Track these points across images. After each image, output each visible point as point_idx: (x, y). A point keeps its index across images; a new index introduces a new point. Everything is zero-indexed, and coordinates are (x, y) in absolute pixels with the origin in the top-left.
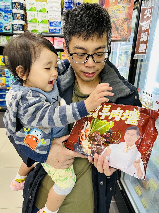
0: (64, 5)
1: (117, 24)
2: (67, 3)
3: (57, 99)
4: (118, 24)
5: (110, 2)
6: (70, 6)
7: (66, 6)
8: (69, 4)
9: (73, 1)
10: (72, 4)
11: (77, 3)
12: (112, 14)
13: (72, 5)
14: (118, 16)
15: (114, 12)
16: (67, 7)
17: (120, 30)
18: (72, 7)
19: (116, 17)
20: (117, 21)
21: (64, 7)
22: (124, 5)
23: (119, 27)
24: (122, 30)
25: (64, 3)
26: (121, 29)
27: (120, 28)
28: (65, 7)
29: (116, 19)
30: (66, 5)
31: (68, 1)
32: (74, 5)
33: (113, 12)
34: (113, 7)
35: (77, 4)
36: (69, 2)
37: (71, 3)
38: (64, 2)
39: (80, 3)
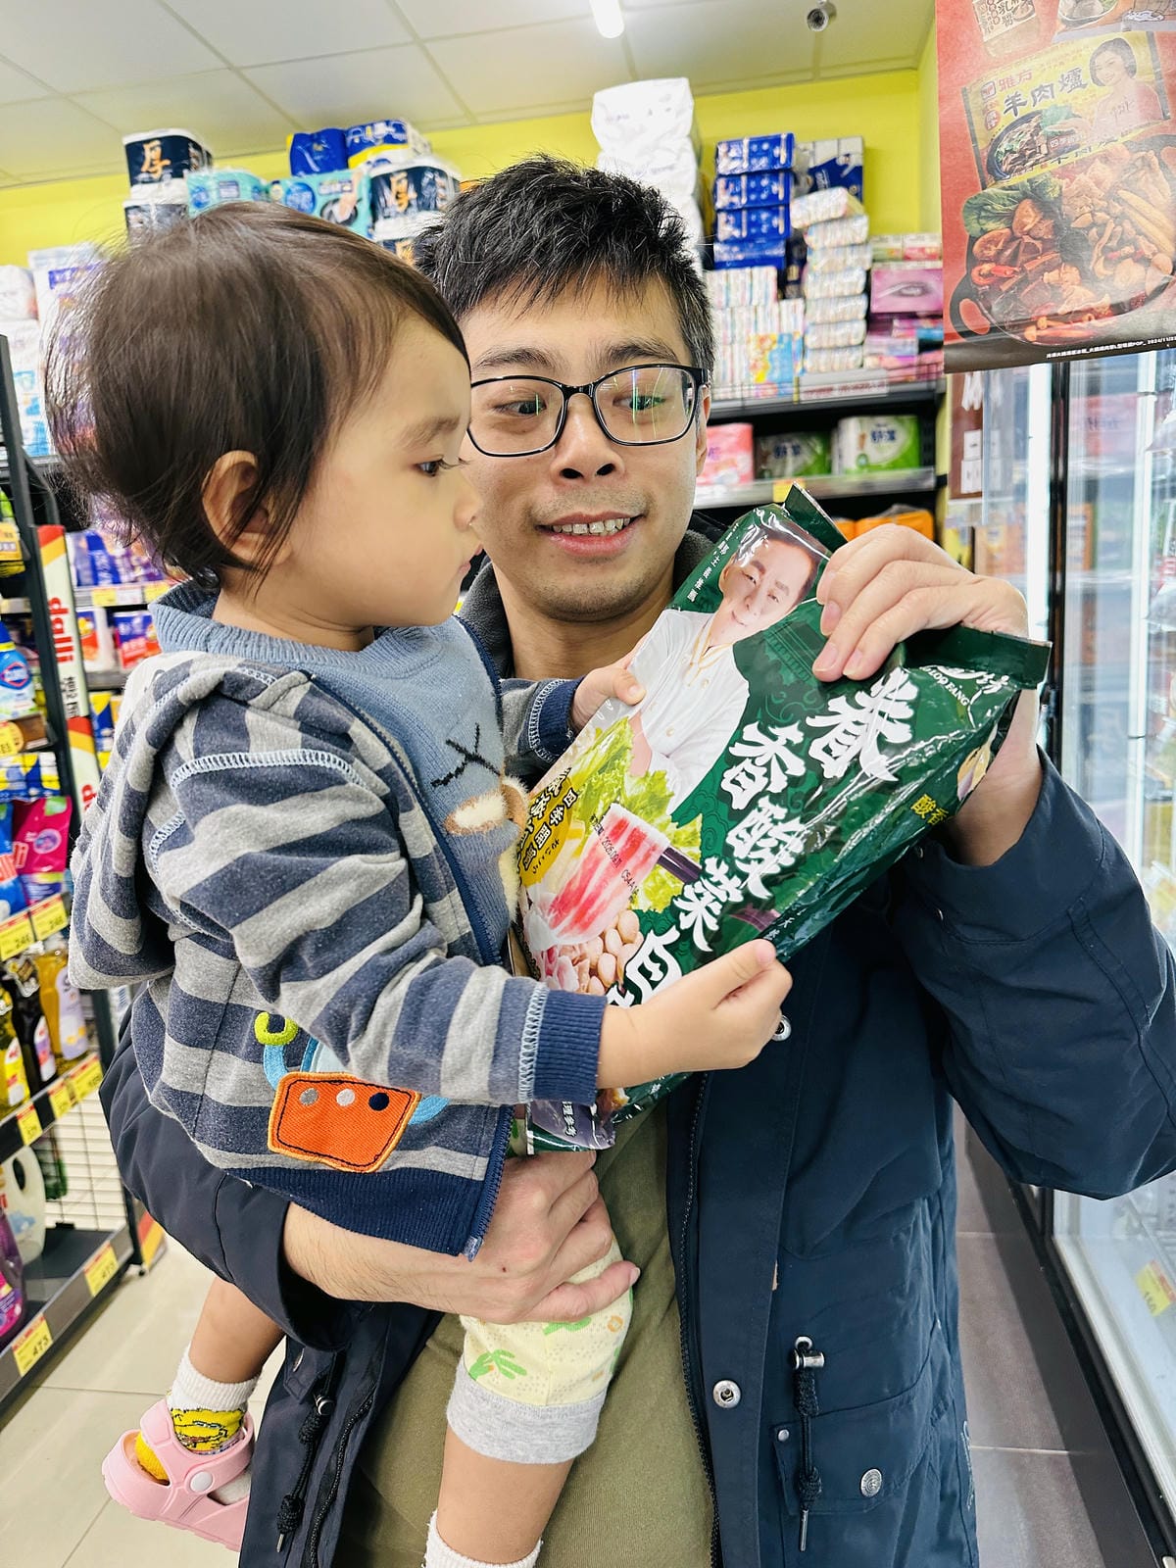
0: (723, 199)
1: (1066, 209)
2: (744, 179)
3: (471, 750)
4: (1079, 202)
5: (985, 39)
6: (764, 196)
7: (736, 199)
8: (758, 183)
9: (783, 160)
10: (781, 176)
11: (813, 171)
12: (1007, 130)
13: (778, 189)
14: (1069, 133)
15: (1034, 109)
16: (740, 210)
17: (1105, 250)
18: (781, 196)
19: (1054, 143)
20: (1064, 182)
21: (719, 211)
22: (1123, 26)
23: (1094, 224)
24: (1122, 243)
25: (721, 183)
26: (1114, 243)
27: (1101, 236)
28: (731, 210)
29: (1053, 165)
30: (732, 194)
31: (745, 165)
32: (797, 182)
33: (1022, 111)
34: (1013, 72)
35: (819, 176)
36: (757, 168)
37: (773, 174)
38: (721, 176)
39: (841, 161)
